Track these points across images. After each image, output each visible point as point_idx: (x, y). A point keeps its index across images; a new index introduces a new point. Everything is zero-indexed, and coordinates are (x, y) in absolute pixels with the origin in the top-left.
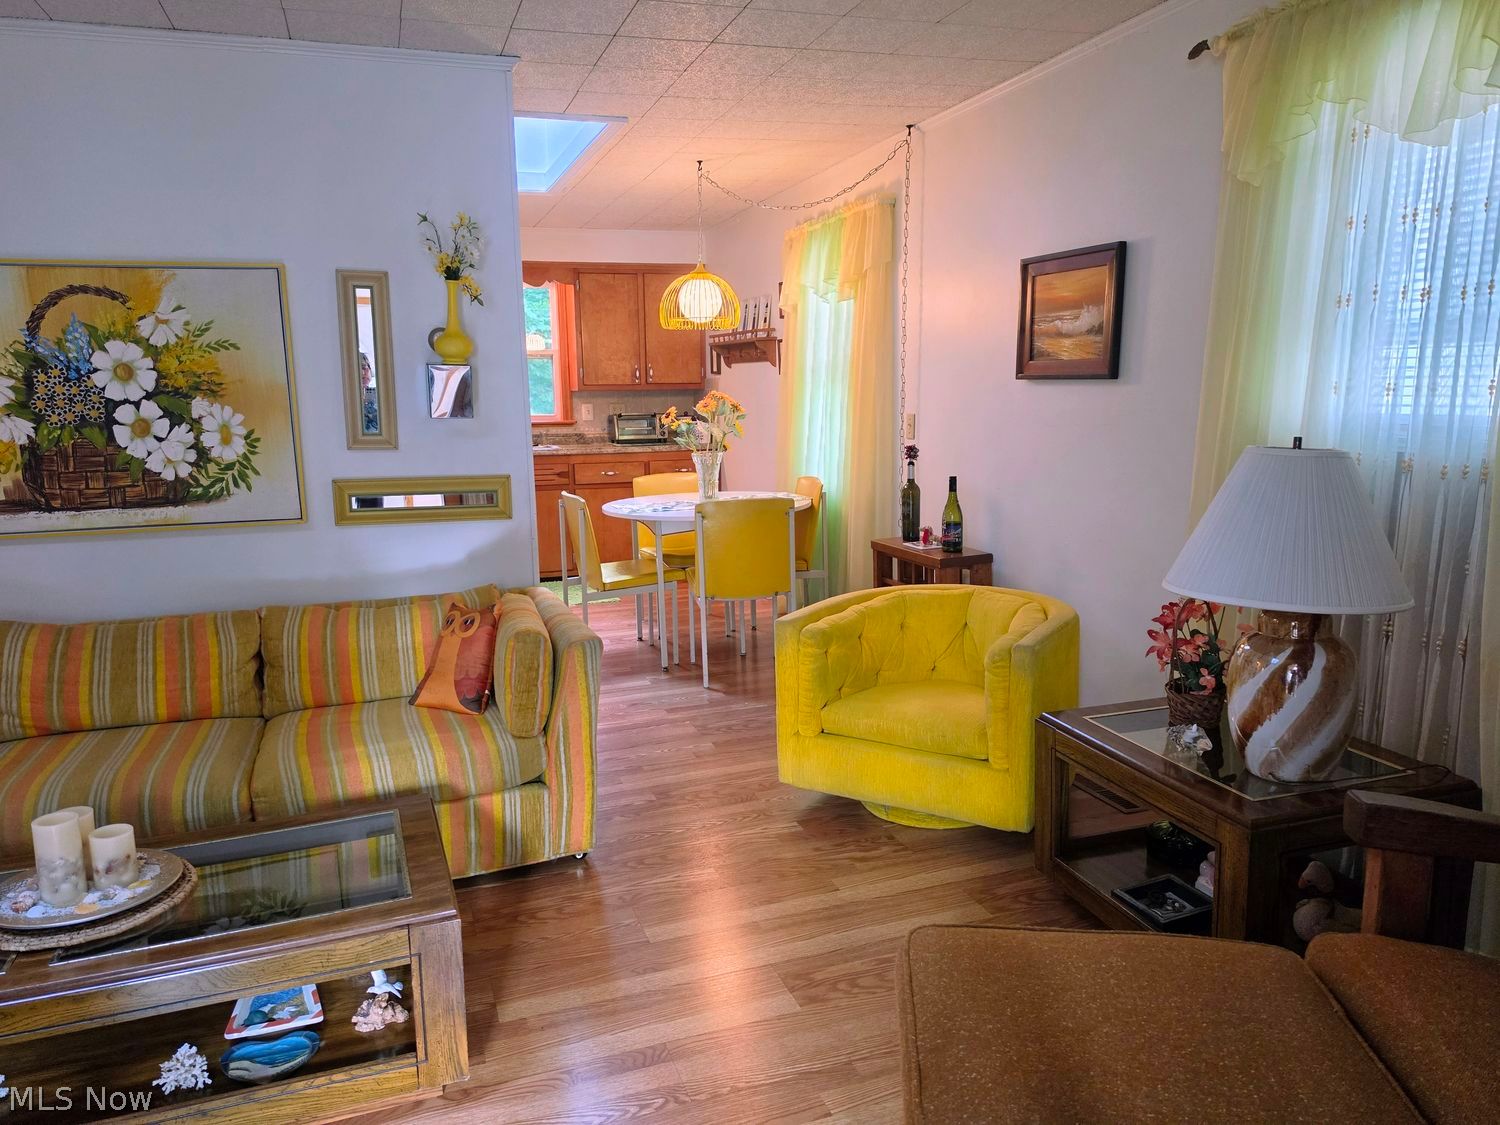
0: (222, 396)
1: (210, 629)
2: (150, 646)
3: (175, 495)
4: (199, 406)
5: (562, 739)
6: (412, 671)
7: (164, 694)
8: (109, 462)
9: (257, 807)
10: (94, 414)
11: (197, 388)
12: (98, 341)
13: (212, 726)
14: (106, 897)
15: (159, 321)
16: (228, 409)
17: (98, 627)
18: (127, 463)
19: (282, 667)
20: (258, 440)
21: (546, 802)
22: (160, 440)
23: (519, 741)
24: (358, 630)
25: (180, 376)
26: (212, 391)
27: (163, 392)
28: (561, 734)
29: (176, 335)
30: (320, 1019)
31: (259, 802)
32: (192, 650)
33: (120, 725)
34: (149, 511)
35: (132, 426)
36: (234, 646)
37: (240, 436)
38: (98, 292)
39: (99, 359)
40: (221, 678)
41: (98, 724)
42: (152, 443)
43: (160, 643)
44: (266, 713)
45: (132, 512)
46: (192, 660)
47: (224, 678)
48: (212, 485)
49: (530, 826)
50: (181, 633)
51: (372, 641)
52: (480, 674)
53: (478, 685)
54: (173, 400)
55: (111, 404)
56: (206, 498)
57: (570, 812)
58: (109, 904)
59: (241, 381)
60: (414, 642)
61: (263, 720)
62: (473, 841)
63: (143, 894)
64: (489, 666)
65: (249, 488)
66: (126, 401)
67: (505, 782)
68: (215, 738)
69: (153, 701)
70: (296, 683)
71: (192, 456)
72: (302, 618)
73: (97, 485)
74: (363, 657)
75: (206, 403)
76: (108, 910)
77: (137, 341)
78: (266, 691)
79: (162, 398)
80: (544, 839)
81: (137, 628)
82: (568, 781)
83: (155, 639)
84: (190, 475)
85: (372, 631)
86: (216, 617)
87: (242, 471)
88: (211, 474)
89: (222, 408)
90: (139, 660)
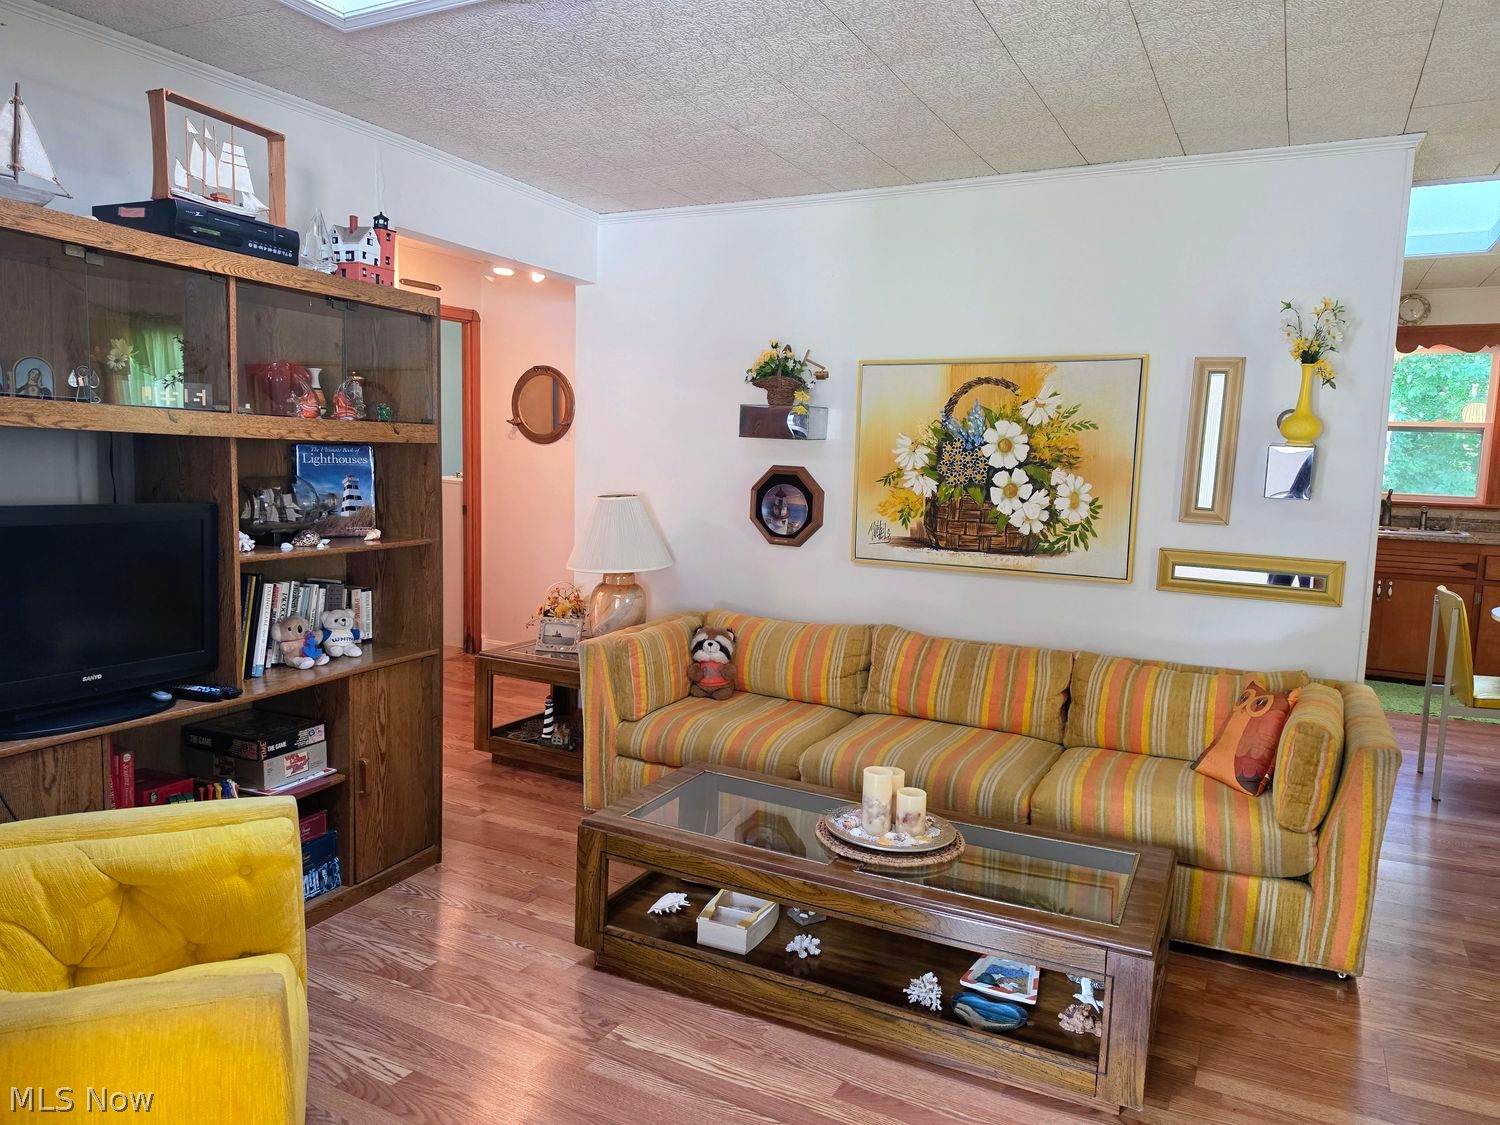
0: (1077, 468)
1: (1032, 662)
2: (985, 665)
3: (1027, 548)
4: (1057, 476)
5: (1335, 845)
6: (1200, 738)
7: (988, 705)
8: (983, 516)
9: (1033, 815)
10: (979, 477)
11: (1058, 460)
12: (991, 420)
13: (1018, 741)
14: (899, 839)
15: (1038, 405)
16: (1080, 480)
17: (952, 643)
18: (996, 518)
19: (1083, 706)
20: (1100, 507)
21: (1308, 905)
22: (1023, 501)
23: (1286, 833)
24: (1155, 688)
25: (1047, 449)
26: (1070, 464)
27: (1031, 463)
28: (1335, 840)
29: (1049, 417)
30: (1033, 1002)
31: (1036, 812)
32: (1015, 675)
33: (953, 721)
34: (1006, 557)
35: (1004, 488)
36: (1048, 678)
37: (1086, 502)
38: (997, 382)
39: (990, 435)
40: (1033, 703)
41: (938, 717)
42: (1016, 503)
43: (993, 665)
44: (1065, 741)
45: (993, 556)
46: (1013, 683)
47: (1036, 703)
48: (1057, 542)
49: (1285, 922)
50: (1010, 659)
51: (1166, 701)
52: (1263, 756)
53: (1258, 767)
54: (1038, 470)
55: (992, 471)
56: (1051, 552)
57: (1334, 924)
58: (900, 844)
59: (1094, 456)
60: (1206, 711)
61: (1062, 748)
62: (1222, 916)
63: (922, 846)
64: (1273, 751)
65: (1086, 548)
66: (1003, 469)
67: (1264, 869)
68: (1017, 750)
69: (979, 709)
70: (1093, 720)
71: (1045, 516)
72: (1109, 666)
73: (972, 532)
74: (1155, 713)
75: (1063, 473)
76: (897, 847)
77: (1018, 422)
78: (1068, 723)
79: (1030, 468)
80: (1299, 941)
81: (979, 648)
82: (1336, 890)
83: (989, 660)
84: (1041, 531)
85: (1168, 692)
86: (1039, 651)
87: (1083, 532)
88: (1058, 533)
89: (1076, 478)
90: (975, 675)
